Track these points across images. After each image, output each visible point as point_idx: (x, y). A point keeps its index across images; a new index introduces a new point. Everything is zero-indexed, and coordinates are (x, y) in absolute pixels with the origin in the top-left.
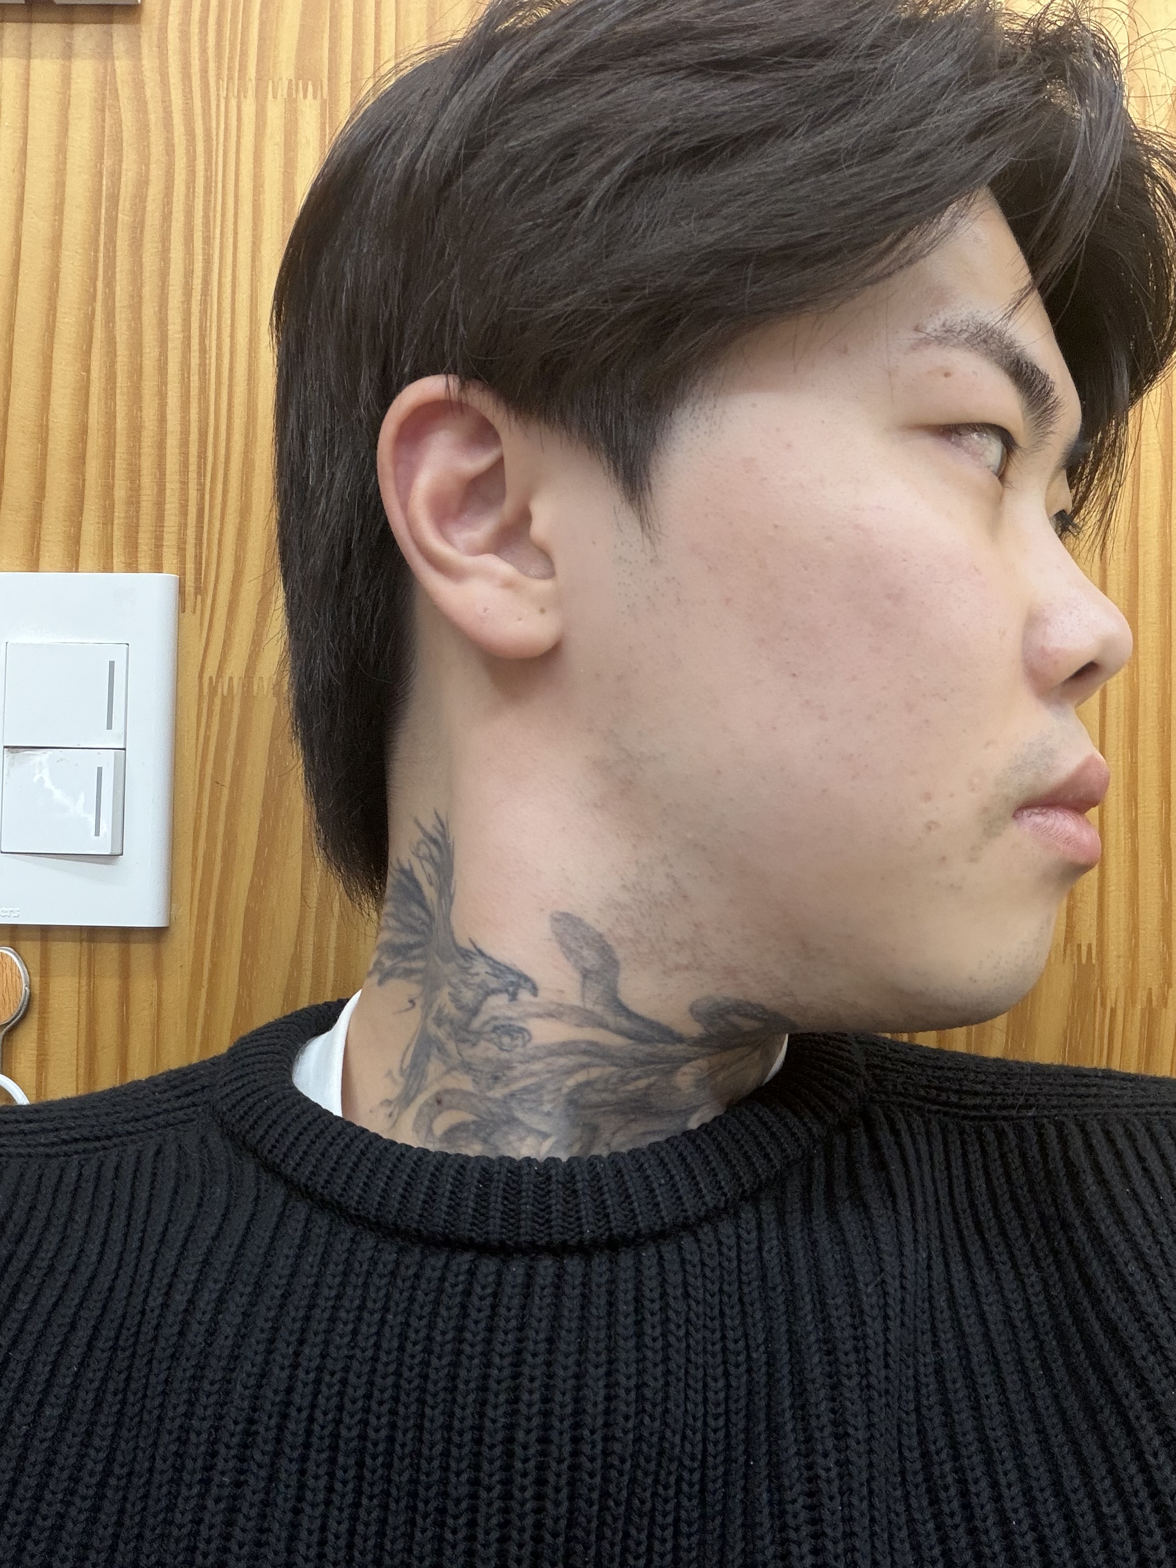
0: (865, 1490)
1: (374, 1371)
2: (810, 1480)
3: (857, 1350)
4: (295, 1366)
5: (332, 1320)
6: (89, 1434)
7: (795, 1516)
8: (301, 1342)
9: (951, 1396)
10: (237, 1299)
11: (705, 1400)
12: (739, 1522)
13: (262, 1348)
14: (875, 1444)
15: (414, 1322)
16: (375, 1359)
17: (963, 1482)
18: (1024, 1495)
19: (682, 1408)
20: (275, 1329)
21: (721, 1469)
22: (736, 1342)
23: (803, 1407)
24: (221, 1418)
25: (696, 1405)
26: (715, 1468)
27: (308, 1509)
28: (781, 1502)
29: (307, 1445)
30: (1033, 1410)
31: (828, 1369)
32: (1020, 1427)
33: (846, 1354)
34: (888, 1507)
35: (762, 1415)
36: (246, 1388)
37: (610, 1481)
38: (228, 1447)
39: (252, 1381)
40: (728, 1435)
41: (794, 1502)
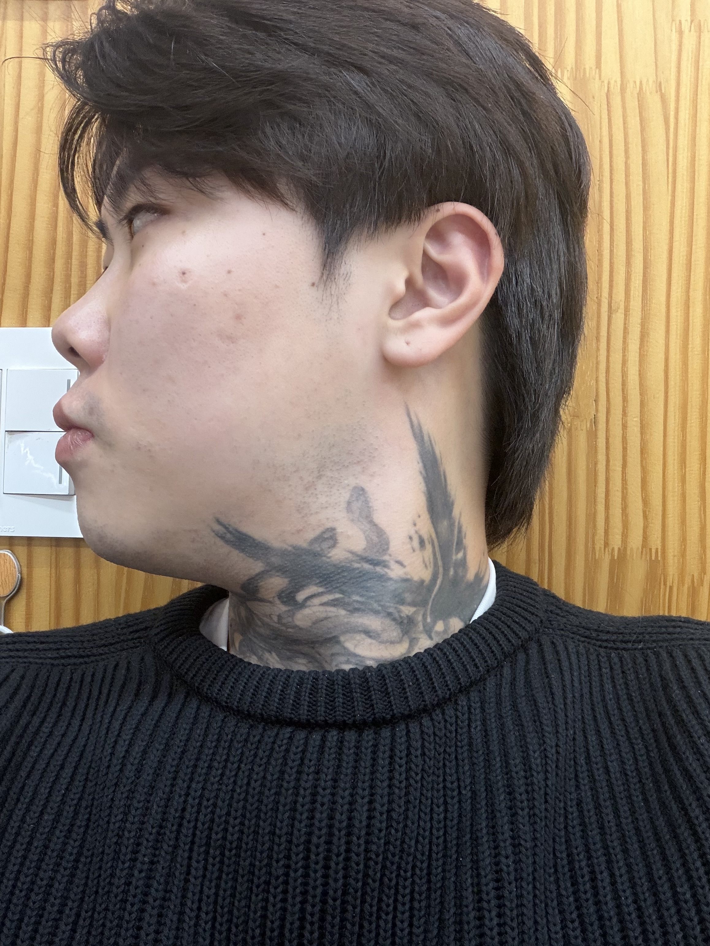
0: (530, 878)
1: (232, 797)
2: (497, 872)
3: (527, 792)
4: (187, 795)
5: (210, 767)
6: (70, 831)
7: (488, 894)
8: (191, 780)
9: (587, 820)
10: (155, 752)
11: (432, 819)
12: (453, 895)
13: (169, 783)
14: (537, 850)
15: (256, 768)
16: (233, 791)
17: (593, 872)
18: (630, 881)
19: (416, 825)
20: (177, 772)
21: (440, 862)
22: (452, 783)
23: (493, 827)
24: (143, 823)
25: (425, 822)
26: (437, 860)
27: (192, 880)
28: (478, 884)
29: (193, 843)
30: (637, 829)
31: (509, 803)
32: (628, 840)
33: (521, 795)
34: (545, 888)
35: (468, 830)
36: (159, 807)
37: (370, 868)
38: (147, 840)
39: (162, 803)
40: (445, 841)
41: (487, 885)
